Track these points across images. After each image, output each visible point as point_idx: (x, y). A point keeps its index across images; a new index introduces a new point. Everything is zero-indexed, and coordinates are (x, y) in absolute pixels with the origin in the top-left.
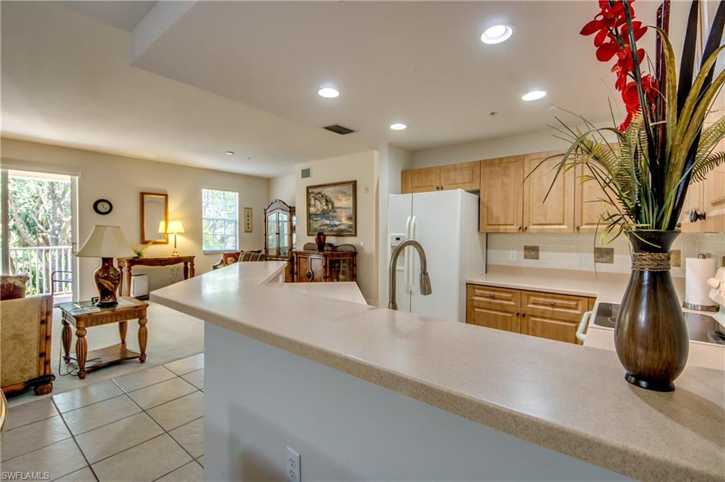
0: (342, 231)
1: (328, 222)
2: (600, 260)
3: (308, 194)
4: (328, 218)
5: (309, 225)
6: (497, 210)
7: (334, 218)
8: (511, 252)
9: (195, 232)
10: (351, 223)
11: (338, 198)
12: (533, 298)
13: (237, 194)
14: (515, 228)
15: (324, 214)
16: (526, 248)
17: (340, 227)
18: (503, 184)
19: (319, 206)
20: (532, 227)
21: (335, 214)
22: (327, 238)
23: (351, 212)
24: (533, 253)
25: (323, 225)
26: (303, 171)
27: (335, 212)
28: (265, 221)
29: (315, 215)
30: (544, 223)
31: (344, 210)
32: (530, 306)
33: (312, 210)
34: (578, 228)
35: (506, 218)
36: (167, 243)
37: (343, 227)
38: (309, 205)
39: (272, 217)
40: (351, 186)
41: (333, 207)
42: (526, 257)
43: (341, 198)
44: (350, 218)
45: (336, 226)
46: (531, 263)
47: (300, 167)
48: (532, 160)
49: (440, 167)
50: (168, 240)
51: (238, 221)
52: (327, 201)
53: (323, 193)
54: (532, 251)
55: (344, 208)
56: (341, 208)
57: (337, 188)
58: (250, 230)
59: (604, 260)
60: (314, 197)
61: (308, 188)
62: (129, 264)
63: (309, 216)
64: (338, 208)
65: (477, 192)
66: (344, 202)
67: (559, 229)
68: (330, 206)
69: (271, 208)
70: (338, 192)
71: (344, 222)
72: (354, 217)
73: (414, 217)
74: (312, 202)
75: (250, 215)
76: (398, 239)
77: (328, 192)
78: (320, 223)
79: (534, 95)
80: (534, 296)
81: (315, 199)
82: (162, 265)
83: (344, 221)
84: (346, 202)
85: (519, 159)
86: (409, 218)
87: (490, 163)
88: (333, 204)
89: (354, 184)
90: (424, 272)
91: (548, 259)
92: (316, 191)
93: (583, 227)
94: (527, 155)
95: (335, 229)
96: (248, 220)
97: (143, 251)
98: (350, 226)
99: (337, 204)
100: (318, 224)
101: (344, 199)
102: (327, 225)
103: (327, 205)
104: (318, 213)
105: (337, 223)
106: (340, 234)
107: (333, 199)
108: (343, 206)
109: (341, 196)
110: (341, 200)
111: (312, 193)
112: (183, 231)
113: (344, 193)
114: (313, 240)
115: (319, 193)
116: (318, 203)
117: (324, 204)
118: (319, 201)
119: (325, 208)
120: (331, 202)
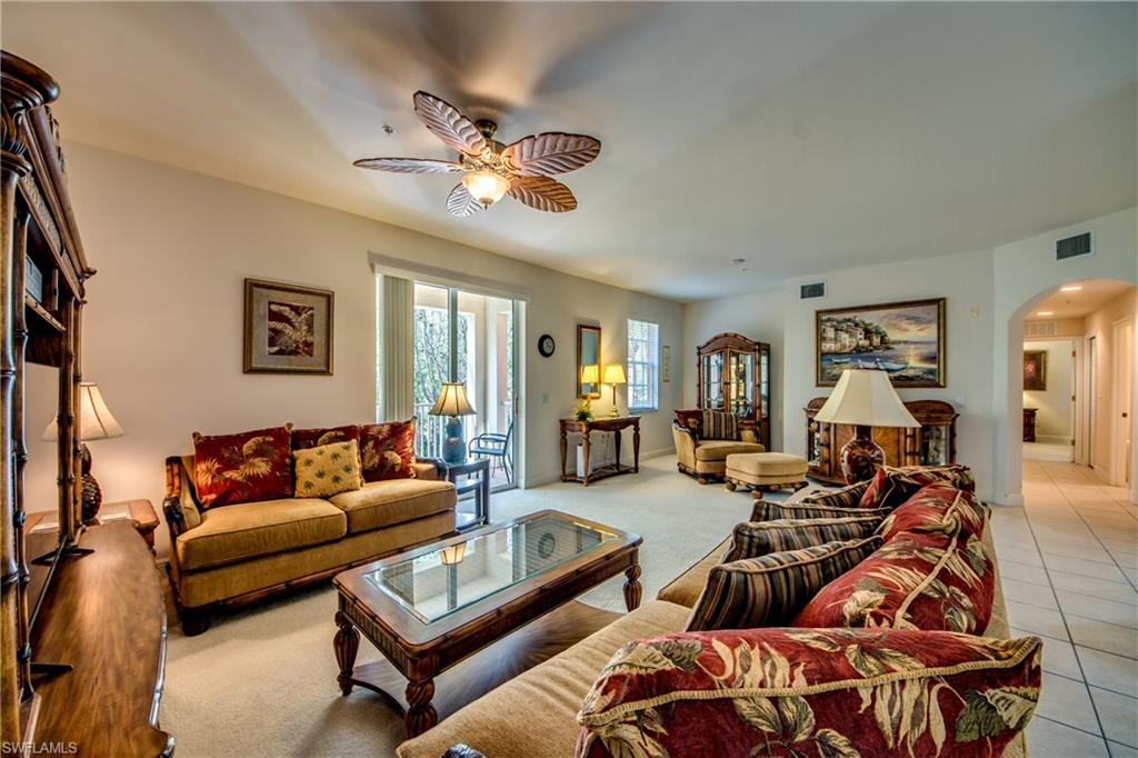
3: (819, 322)
5: (819, 372)
10: (934, 366)
11: (896, 327)
19: (848, 340)
26: (804, 287)
28: (699, 366)
31: (912, 346)
33: (828, 346)
36: (598, 398)
37: (910, 373)
38: (820, 338)
40: (933, 307)
41: (883, 340)
43: (904, 326)
45: (889, 371)
50: (600, 393)
52: (868, 333)
53: (857, 320)
55: (912, 343)
56: (905, 342)
57: (893, 311)
60: (833, 326)
61: (818, 313)
64: (896, 342)
66: (912, 333)
68: (876, 340)
69: (713, 346)
70: (899, 316)
72: (941, 357)
74: (830, 333)
81: (836, 330)
83: (913, 363)
84: (923, 333)
88: (883, 337)
89: (942, 303)
92: (841, 316)
97: (586, 409)
98: (931, 372)
99: (892, 335)
101: (912, 328)
103: (868, 338)
104: (847, 350)
106: (903, 384)
107: (883, 329)
108: (914, 340)
109: (904, 324)
110: (907, 330)
111: (830, 320)
113: (913, 319)
115: (849, 320)
116: (844, 337)
117: (862, 336)
118: (847, 332)
119: (866, 343)
120: (878, 333)
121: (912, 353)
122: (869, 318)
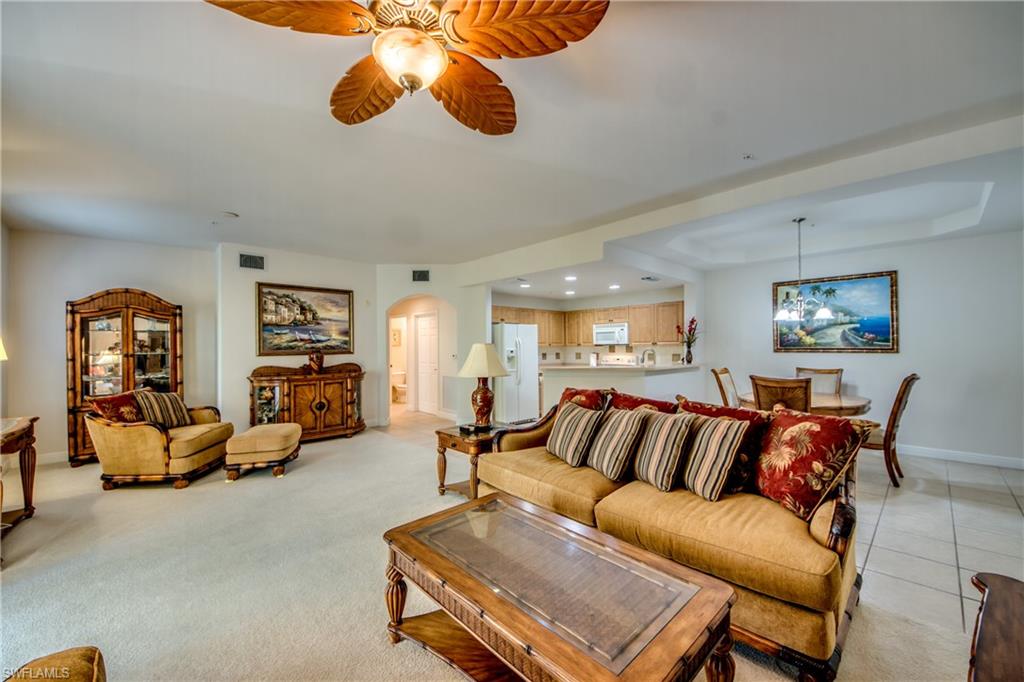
0: (332, 347)
1: (306, 337)
3: (260, 295)
5: (261, 341)
7: (317, 332)
10: (347, 339)
11: (323, 307)
17: (328, 343)
19: (286, 314)
25: (296, 340)
26: (242, 256)
31: (334, 323)
33: (269, 318)
37: (333, 343)
38: (261, 309)
40: (347, 297)
41: (314, 317)
43: (329, 307)
45: (319, 341)
52: (304, 309)
53: (296, 297)
56: (330, 320)
57: (321, 294)
60: (273, 300)
61: (259, 283)
64: (322, 319)
66: (331, 314)
68: (309, 316)
70: (325, 299)
71: (336, 338)
72: (350, 332)
74: (271, 306)
76: (512, 352)
81: (277, 303)
83: (335, 336)
84: (340, 314)
89: (350, 294)
92: (281, 292)
99: (321, 314)
102: (302, 340)
104: (286, 323)
105: (323, 338)
107: (314, 308)
108: (335, 318)
109: (329, 306)
110: (331, 311)
113: (334, 303)
115: (288, 296)
116: (283, 310)
117: (299, 312)
118: (286, 307)
119: (302, 318)
120: (311, 310)
121: (334, 328)
122: (304, 297)
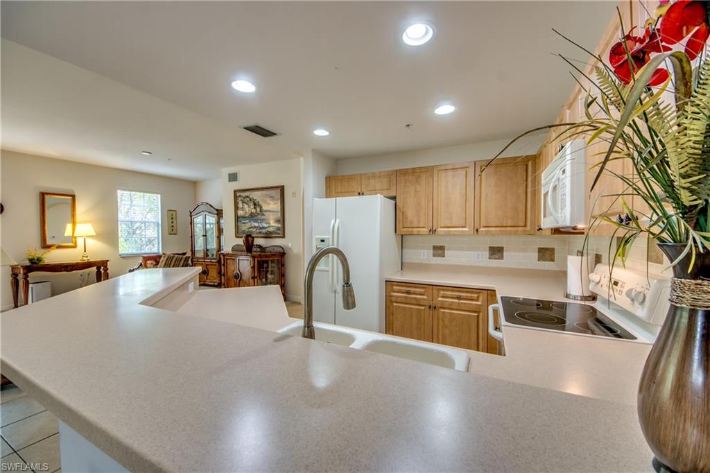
0: (270, 233)
1: (256, 224)
2: (493, 257)
3: (236, 197)
4: (256, 221)
6: (410, 213)
7: (263, 220)
8: (422, 251)
9: (109, 234)
10: (279, 225)
11: (266, 202)
12: (442, 292)
13: (159, 196)
14: (425, 230)
15: (252, 216)
16: (435, 248)
17: (268, 229)
18: (416, 191)
19: (247, 209)
20: (440, 229)
21: (263, 217)
22: (255, 239)
23: (279, 215)
24: (440, 252)
25: (252, 227)
26: (229, 175)
27: (263, 215)
28: (191, 224)
29: (243, 217)
30: (450, 225)
31: (271, 213)
32: (440, 299)
33: (240, 213)
34: (477, 230)
35: (419, 221)
36: (75, 247)
37: (271, 229)
38: (237, 208)
39: (199, 220)
40: (279, 191)
41: (261, 210)
42: (434, 255)
43: (269, 201)
44: (278, 221)
45: (264, 228)
46: (438, 260)
47: (226, 171)
48: (439, 171)
49: (361, 175)
50: (76, 243)
51: (160, 223)
52: (255, 205)
53: (251, 197)
54: (439, 250)
56: (269, 211)
57: (264, 192)
58: (174, 232)
59: (497, 257)
60: (241, 200)
61: (235, 191)
62: (25, 271)
63: (237, 218)
64: (266, 211)
65: (394, 198)
66: (271, 206)
67: (462, 231)
68: (258, 210)
69: (197, 211)
70: (266, 195)
71: (273, 224)
72: (282, 220)
73: (338, 220)
74: (240, 205)
75: (174, 216)
76: (323, 241)
77: (256, 196)
78: (248, 225)
79: (445, 109)
80: (443, 290)
81: (243, 203)
82: (68, 271)
83: (272, 223)
84: (275, 206)
85: (429, 170)
86: (333, 221)
87: (405, 172)
88: (261, 208)
89: (282, 188)
90: (347, 284)
91: (452, 257)
92: (244, 194)
93: (481, 229)
94: (436, 166)
95: (264, 231)
96: (172, 222)
97: (44, 256)
98: (278, 229)
99: (265, 208)
100: (246, 227)
101: (272, 203)
102: (255, 227)
103: (255, 208)
104: (247, 215)
105: (265, 225)
106: (268, 236)
107: (261, 203)
108: (272, 210)
109: (269, 200)
110: (269, 204)
111: (240, 196)
112: (94, 234)
113: (272, 197)
114: (241, 241)
115: (247, 197)
116: (246, 206)
117: (253, 207)
118: (247, 204)
119: (253, 211)
120: (259, 205)
121: (272, 217)
122: (255, 195)
